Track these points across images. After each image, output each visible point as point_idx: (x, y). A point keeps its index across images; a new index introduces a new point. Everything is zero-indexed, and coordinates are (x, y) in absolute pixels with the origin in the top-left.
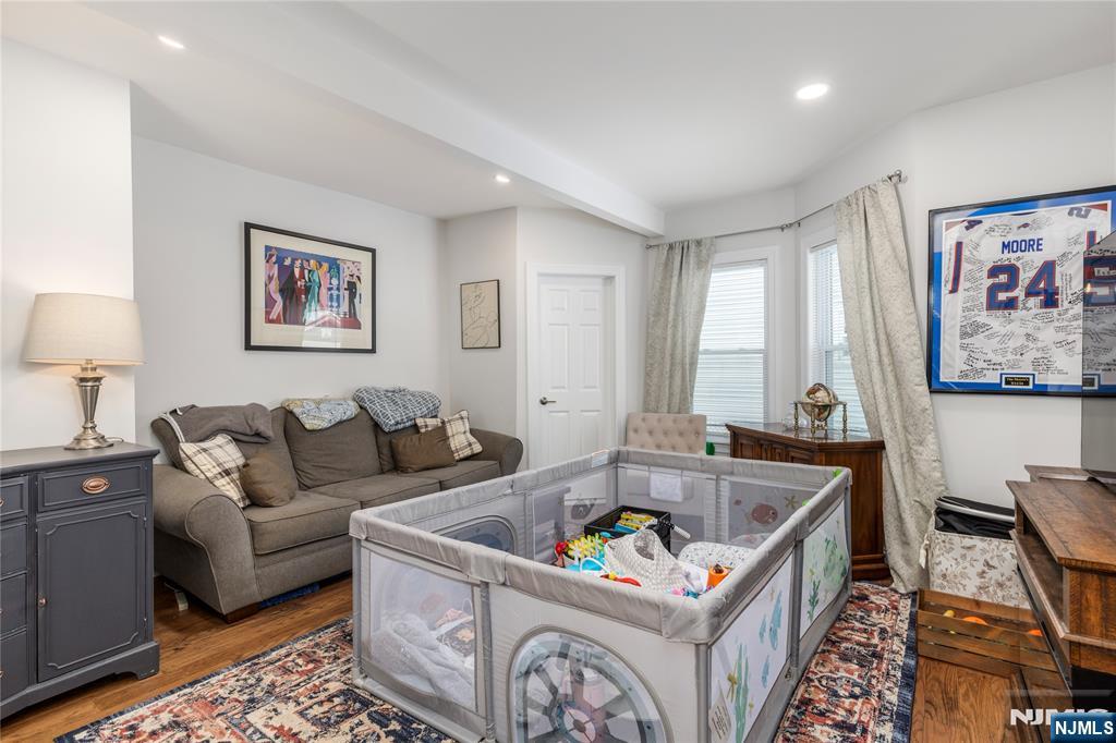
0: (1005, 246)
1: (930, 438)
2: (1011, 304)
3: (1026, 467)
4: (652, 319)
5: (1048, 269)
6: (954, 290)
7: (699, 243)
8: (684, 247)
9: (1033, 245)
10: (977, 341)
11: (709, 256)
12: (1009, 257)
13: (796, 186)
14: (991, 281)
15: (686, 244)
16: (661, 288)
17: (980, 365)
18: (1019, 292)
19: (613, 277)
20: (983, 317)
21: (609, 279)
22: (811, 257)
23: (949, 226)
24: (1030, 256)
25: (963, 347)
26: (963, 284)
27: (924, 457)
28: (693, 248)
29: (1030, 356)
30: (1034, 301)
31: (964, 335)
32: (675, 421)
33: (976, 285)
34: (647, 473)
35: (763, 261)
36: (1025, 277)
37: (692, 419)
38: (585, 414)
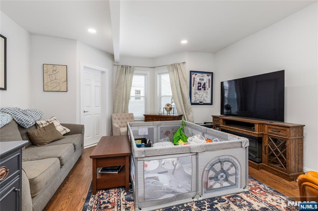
0: (200, 79)
1: (191, 113)
2: (200, 89)
3: (212, 116)
4: (116, 86)
5: (205, 84)
6: (193, 86)
7: (130, 67)
8: (126, 67)
9: (203, 80)
10: (196, 95)
11: (133, 71)
12: (200, 81)
13: (153, 59)
14: (198, 85)
15: (127, 66)
16: (119, 78)
17: (197, 100)
18: (201, 87)
19: (105, 72)
20: (197, 91)
21: (103, 72)
22: (158, 76)
23: (193, 74)
24: (203, 81)
25: (195, 96)
26: (194, 85)
27: (190, 117)
28: (129, 68)
29: (203, 98)
30: (203, 89)
31: (195, 94)
32: (125, 115)
33: (196, 85)
34: (138, 129)
35: (145, 75)
36: (202, 85)
37: (130, 114)
38: (96, 115)
